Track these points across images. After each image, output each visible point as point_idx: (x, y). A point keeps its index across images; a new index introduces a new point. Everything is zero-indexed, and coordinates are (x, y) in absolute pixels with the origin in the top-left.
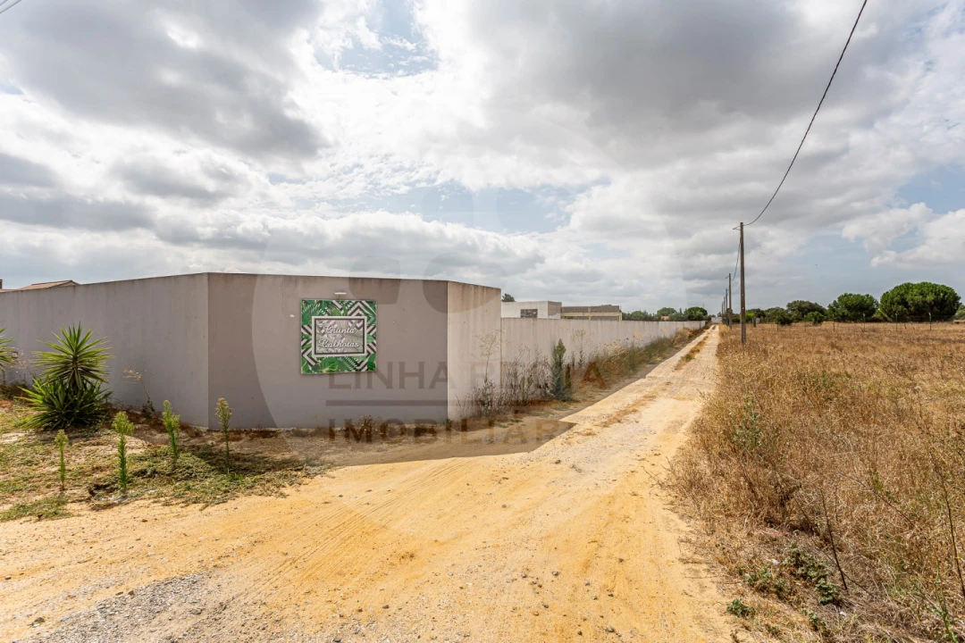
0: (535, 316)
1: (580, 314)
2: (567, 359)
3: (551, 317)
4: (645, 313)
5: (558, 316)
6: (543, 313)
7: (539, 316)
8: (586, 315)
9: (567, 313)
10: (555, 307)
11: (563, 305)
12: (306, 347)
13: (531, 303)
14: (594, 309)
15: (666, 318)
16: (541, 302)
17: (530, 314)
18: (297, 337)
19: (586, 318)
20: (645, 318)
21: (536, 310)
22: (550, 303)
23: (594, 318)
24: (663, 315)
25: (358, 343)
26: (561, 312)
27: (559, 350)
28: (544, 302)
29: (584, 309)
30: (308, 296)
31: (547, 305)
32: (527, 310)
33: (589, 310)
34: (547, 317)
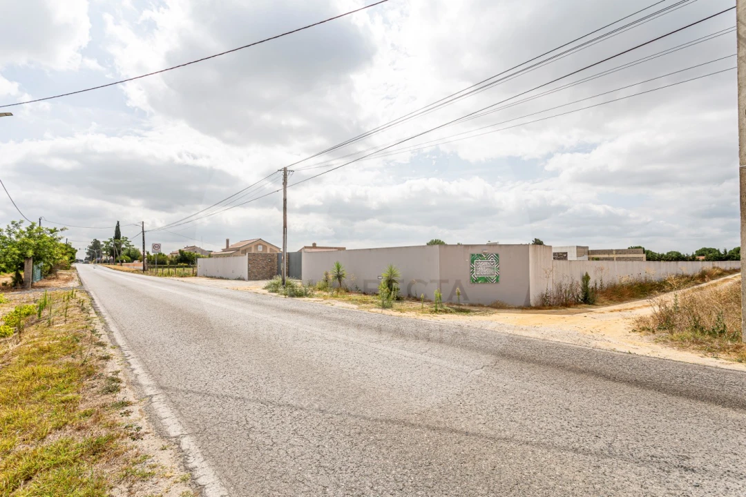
0: (565, 258)
1: (606, 256)
2: (591, 284)
3: (580, 258)
4: (678, 254)
5: (586, 257)
6: (572, 256)
7: (569, 258)
8: (611, 256)
9: (593, 255)
10: (582, 251)
11: (590, 249)
12: (473, 272)
13: (562, 247)
14: (618, 252)
15: (702, 258)
16: (570, 247)
17: (561, 256)
18: (469, 268)
19: (612, 259)
20: (678, 258)
21: (566, 253)
22: (577, 247)
23: (618, 259)
24: (700, 255)
25: (492, 271)
26: (589, 254)
27: (586, 278)
28: (574, 246)
29: (610, 252)
30: (473, 253)
31: (576, 248)
32: (558, 253)
33: (614, 252)
34: (576, 259)
